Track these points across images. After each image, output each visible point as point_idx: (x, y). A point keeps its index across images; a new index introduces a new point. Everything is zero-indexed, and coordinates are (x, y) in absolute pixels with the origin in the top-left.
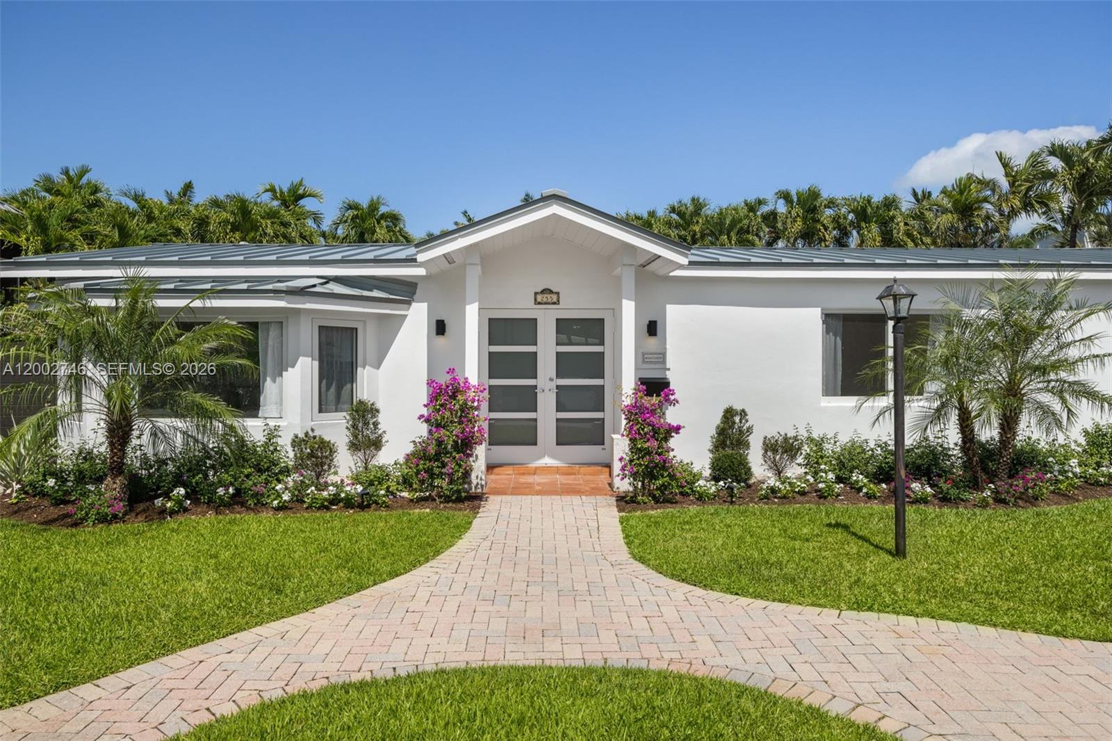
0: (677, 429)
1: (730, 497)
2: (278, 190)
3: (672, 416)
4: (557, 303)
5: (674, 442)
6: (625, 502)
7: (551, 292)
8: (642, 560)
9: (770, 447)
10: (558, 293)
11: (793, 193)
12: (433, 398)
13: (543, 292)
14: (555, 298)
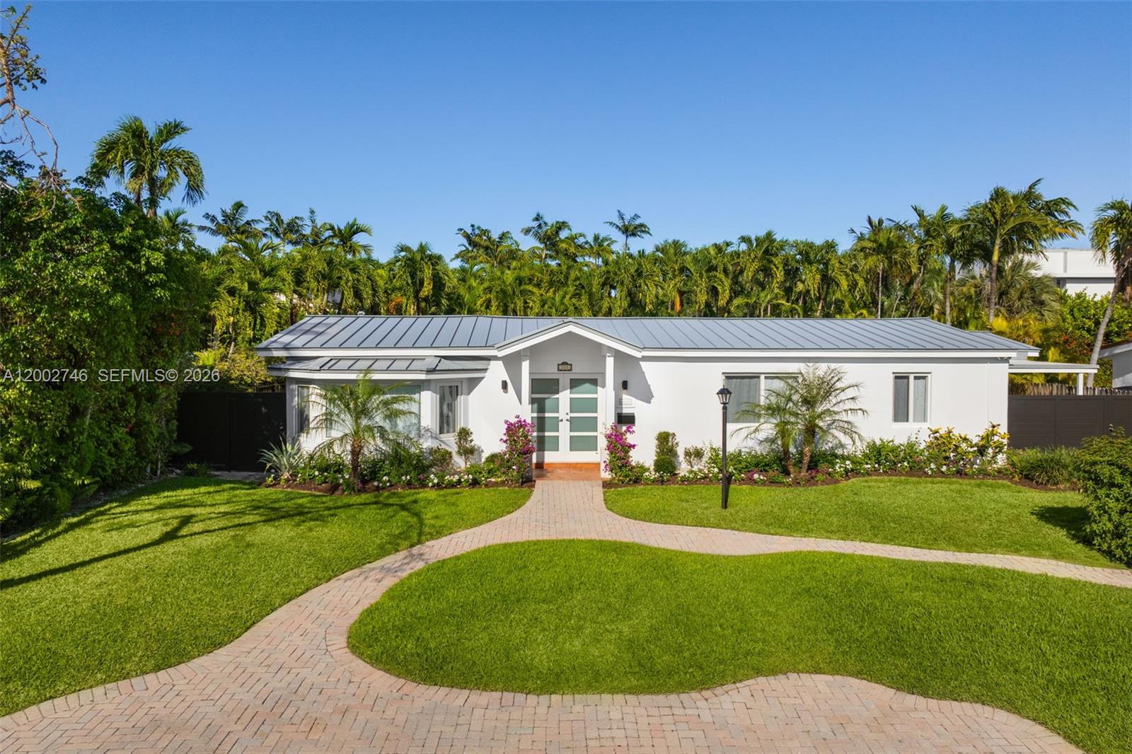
0: (634, 446)
1: (661, 481)
2: (336, 228)
3: (630, 439)
4: (571, 370)
5: (632, 453)
6: (607, 485)
7: (567, 364)
8: (611, 510)
9: (688, 454)
10: (571, 365)
11: (753, 238)
12: (508, 429)
13: (562, 364)
14: (569, 367)
